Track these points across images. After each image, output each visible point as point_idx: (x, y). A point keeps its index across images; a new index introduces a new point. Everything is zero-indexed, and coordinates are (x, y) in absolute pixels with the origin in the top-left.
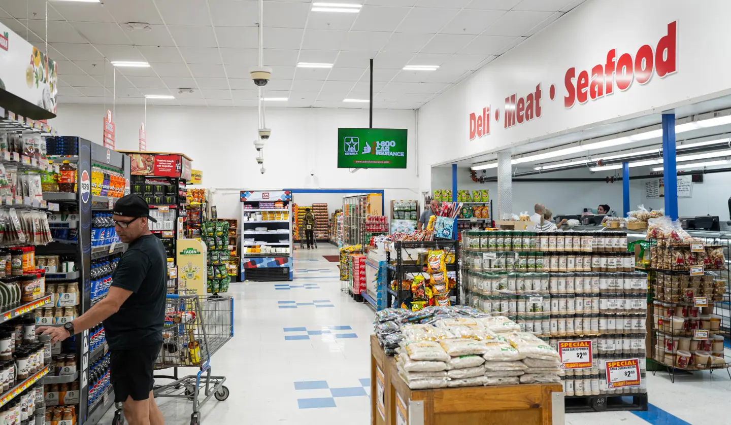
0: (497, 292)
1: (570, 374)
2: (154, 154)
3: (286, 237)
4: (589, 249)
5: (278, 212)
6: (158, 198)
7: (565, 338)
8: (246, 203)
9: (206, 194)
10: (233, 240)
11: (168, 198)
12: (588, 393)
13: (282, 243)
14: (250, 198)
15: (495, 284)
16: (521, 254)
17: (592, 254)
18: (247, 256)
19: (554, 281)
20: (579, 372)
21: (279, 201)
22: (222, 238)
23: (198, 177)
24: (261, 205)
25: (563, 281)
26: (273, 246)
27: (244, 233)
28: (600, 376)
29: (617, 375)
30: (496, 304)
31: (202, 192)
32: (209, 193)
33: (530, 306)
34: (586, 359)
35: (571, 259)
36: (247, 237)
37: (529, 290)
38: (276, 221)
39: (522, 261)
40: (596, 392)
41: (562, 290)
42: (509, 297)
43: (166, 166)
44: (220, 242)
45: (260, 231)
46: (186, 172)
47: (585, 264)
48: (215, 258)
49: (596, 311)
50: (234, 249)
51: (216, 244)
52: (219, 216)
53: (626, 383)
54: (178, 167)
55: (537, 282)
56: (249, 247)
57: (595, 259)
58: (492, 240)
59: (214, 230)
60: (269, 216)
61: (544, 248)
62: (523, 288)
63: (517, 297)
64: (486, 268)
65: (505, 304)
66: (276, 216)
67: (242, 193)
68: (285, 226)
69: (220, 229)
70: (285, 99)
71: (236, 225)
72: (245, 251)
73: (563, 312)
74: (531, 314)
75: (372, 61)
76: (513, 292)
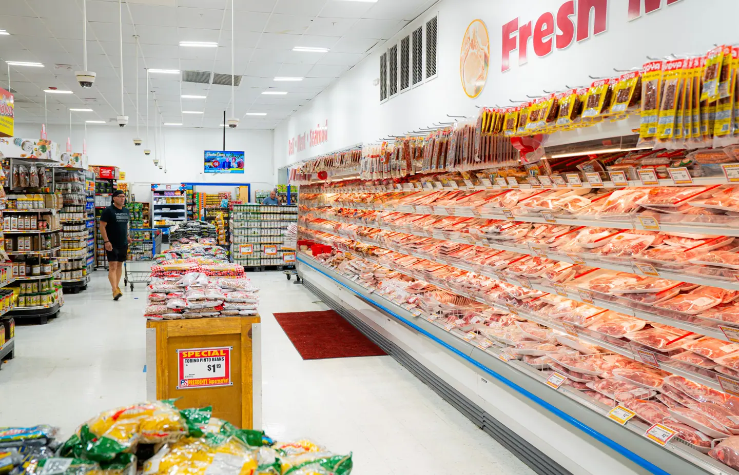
0: (240, 227)
1: (268, 257)
2: (100, 167)
3: (182, 215)
4: (279, 212)
5: (177, 198)
6: (102, 190)
7: (267, 244)
8: (155, 192)
9: (128, 186)
10: (146, 216)
11: (108, 190)
12: (275, 264)
13: (180, 218)
14: (158, 189)
15: (240, 224)
16: (252, 213)
17: (280, 213)
18: (156, 227)
19: (263, 223)
20: (272, 257)
21: (178, 191)
22: (138, 213)
23: (123, 177)
24: (165, 193)
25: (266, 223)
26: (174, 220)
27: (154, 211)
28: (280, 258)
29: (287, 258)
30: (240, 231)
31: (125, 185)
32: (130, 184)
33: (253, 232)
34: (274, 252)
35: (272, 215)
36: (156, 214)
37: (252, 226)
38: (176, 204)
39: (252, 216)
40: (278, 264)
41: (266, 226)
42: (244, 229)
43: (106, 173)
44: (137, 216)
45: (165, 210)
46: (117, 175)
47: (278, 217)
48: (134, 225)
49: (279, 234)
50: (148, 222)
51: (134, 217)
52: (136, 201)
53: (290, 261)
54: (113, 173)
55: (256, 224)
56: (158, 221)
57: (281, 215)
58: (242, 208)
59: (134, 208)
60: (171, 200)
61: (262, 211)
62: (251, 225)
63: (248, 229)
64: (239, 218)
65: (243, 231)
66: (176, 200)
67: (153, 186)
68: (182, 207)
69: (137, 207)
70: (181, 124)
71: (148, 206)
72: (155, 223)
73: (266, 234)
74: (253, 235)
75: (225, 112)
76: (246, 227)
